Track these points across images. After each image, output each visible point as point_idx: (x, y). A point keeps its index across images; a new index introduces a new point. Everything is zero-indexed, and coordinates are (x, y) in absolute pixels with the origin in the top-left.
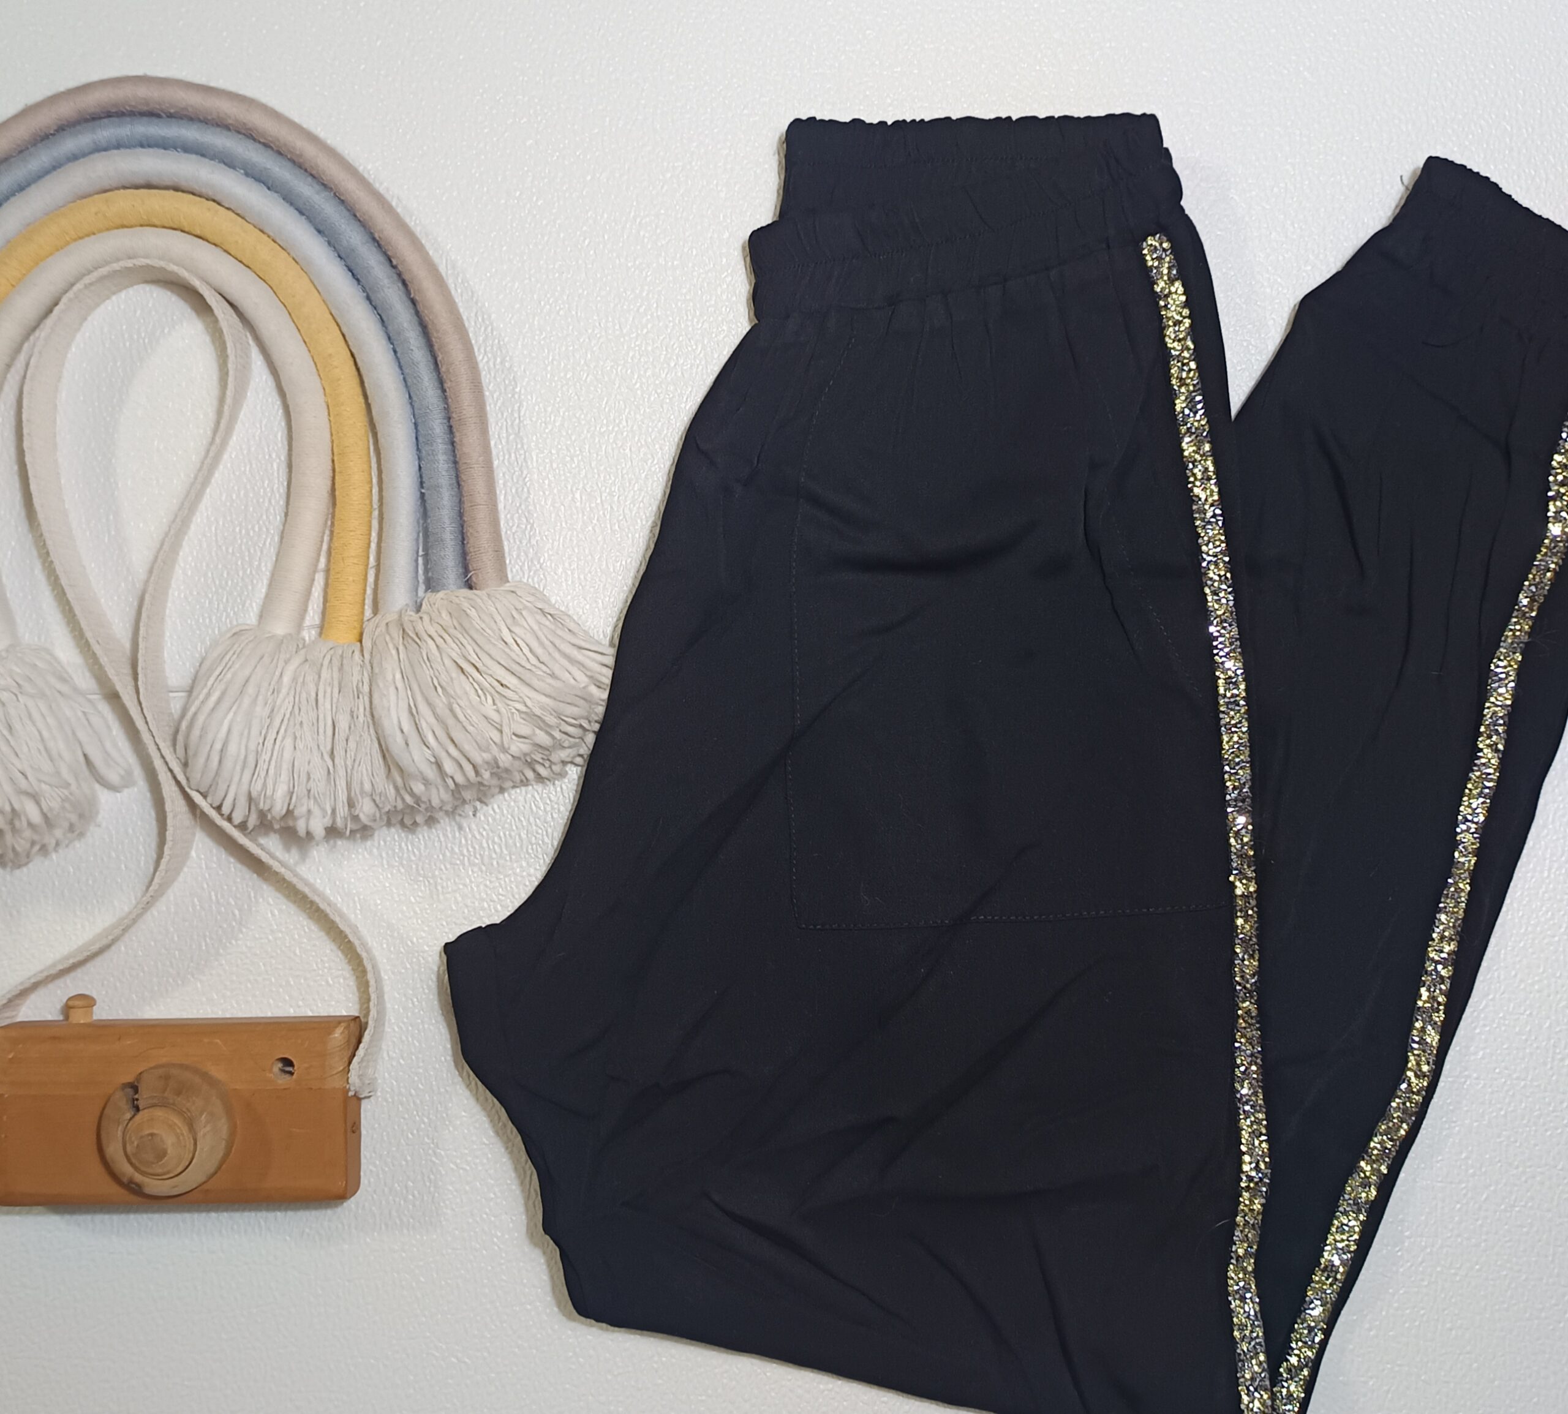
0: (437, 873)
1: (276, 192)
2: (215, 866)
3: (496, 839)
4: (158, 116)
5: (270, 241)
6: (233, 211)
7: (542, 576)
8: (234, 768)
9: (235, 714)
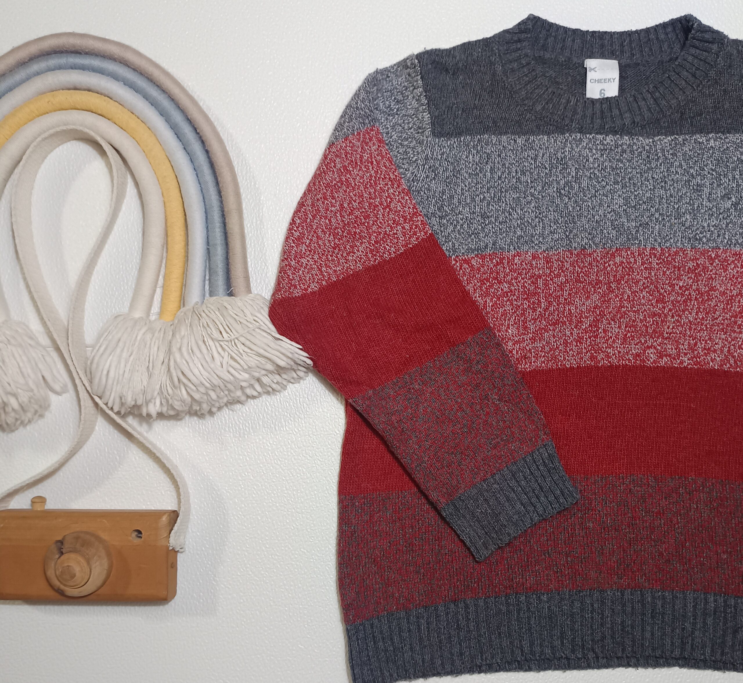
0: (217, 441)
1: (140, 94)
2: (107, 434)
3: (247, 425)
4: (80, 53)
5: (136, 117)
6: (117, 102)
8: (113, 384)
9: (113, 356)
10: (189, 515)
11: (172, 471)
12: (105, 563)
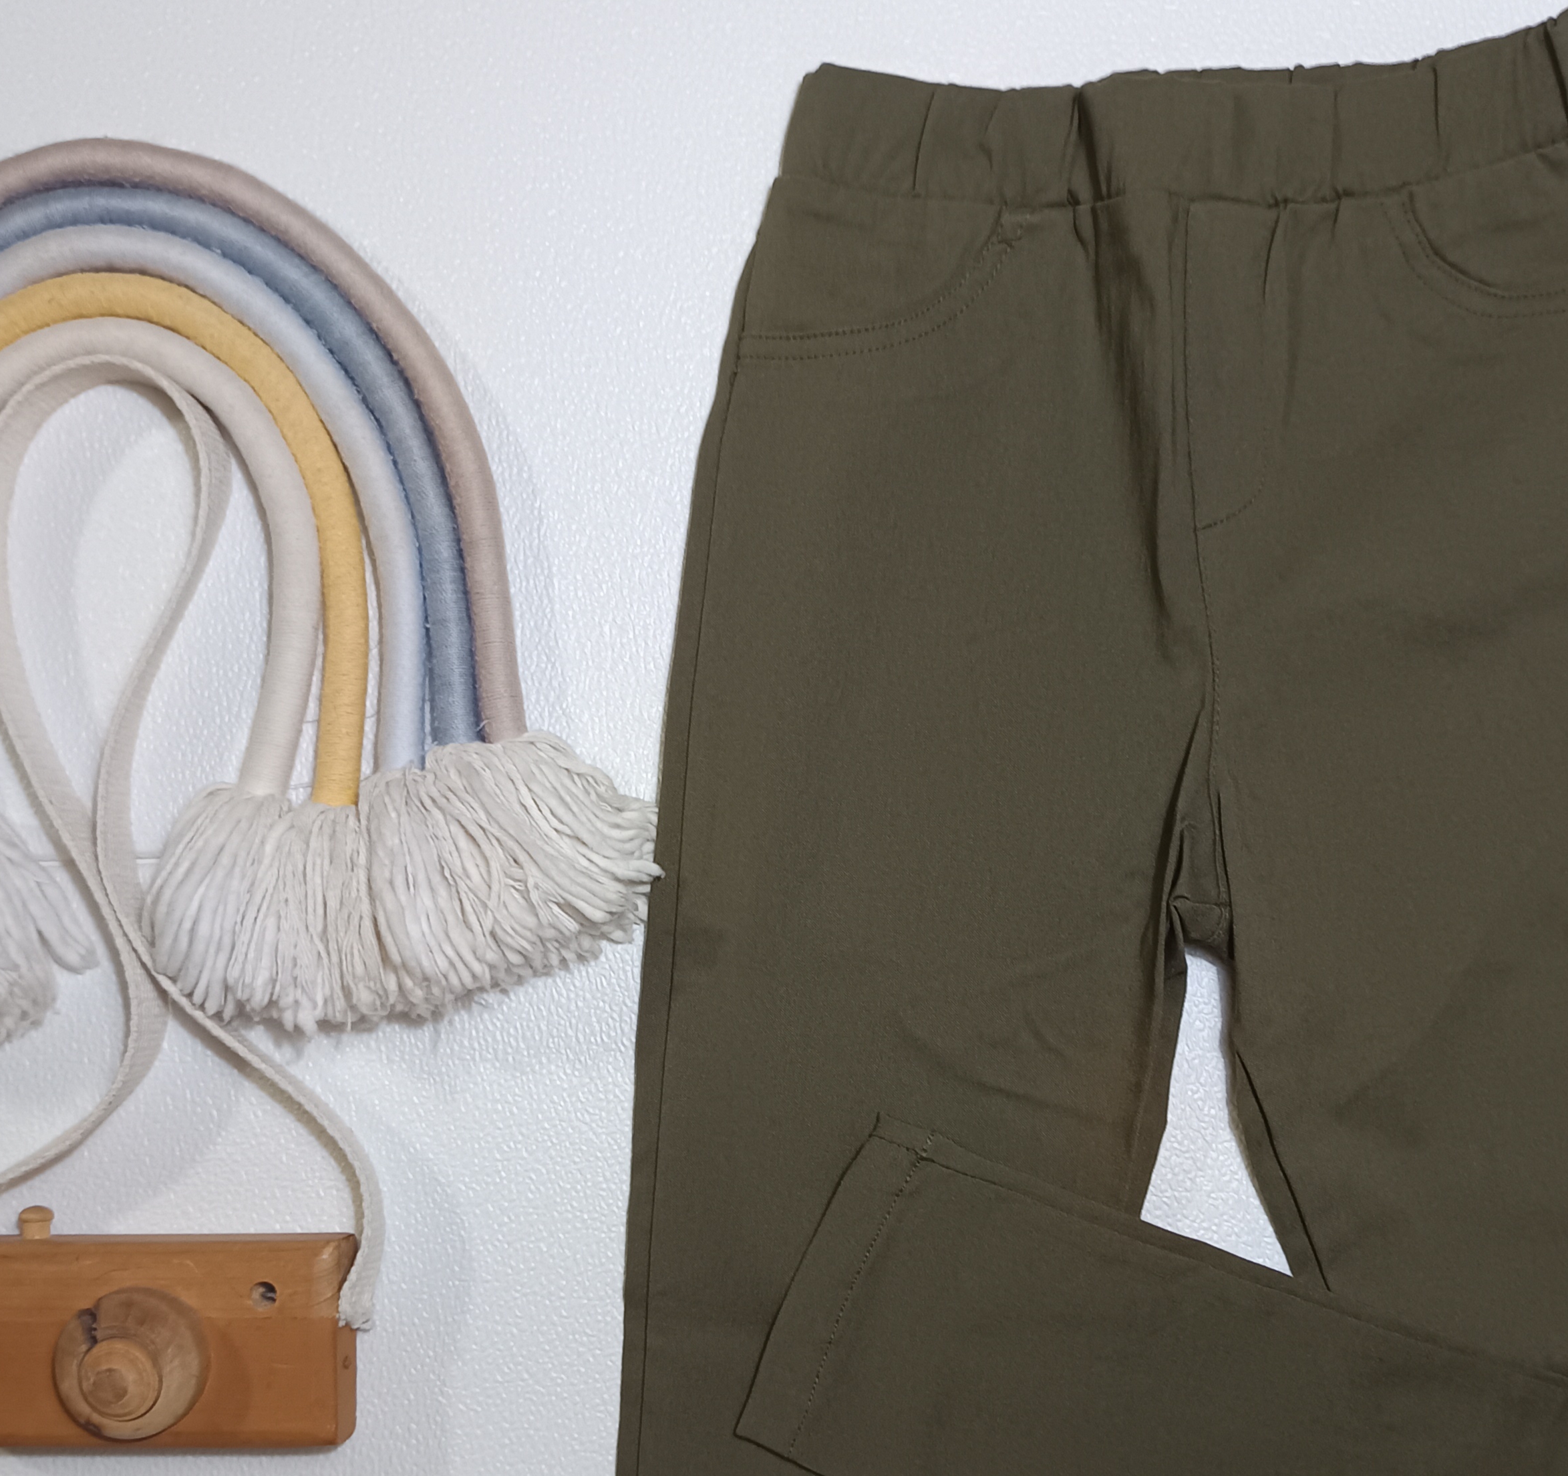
0: (444, 1070)
1: (258, 275)
2: (189, 1059)
3: (512, 1031)
4: (122, 186)
5: (250, 332)
6: (209, 300)
7: (565, 724)
8: (207, 951)
9: (208, 887)
10: (382, 1243)
11: (341, 1144)
12: (194, 1362)
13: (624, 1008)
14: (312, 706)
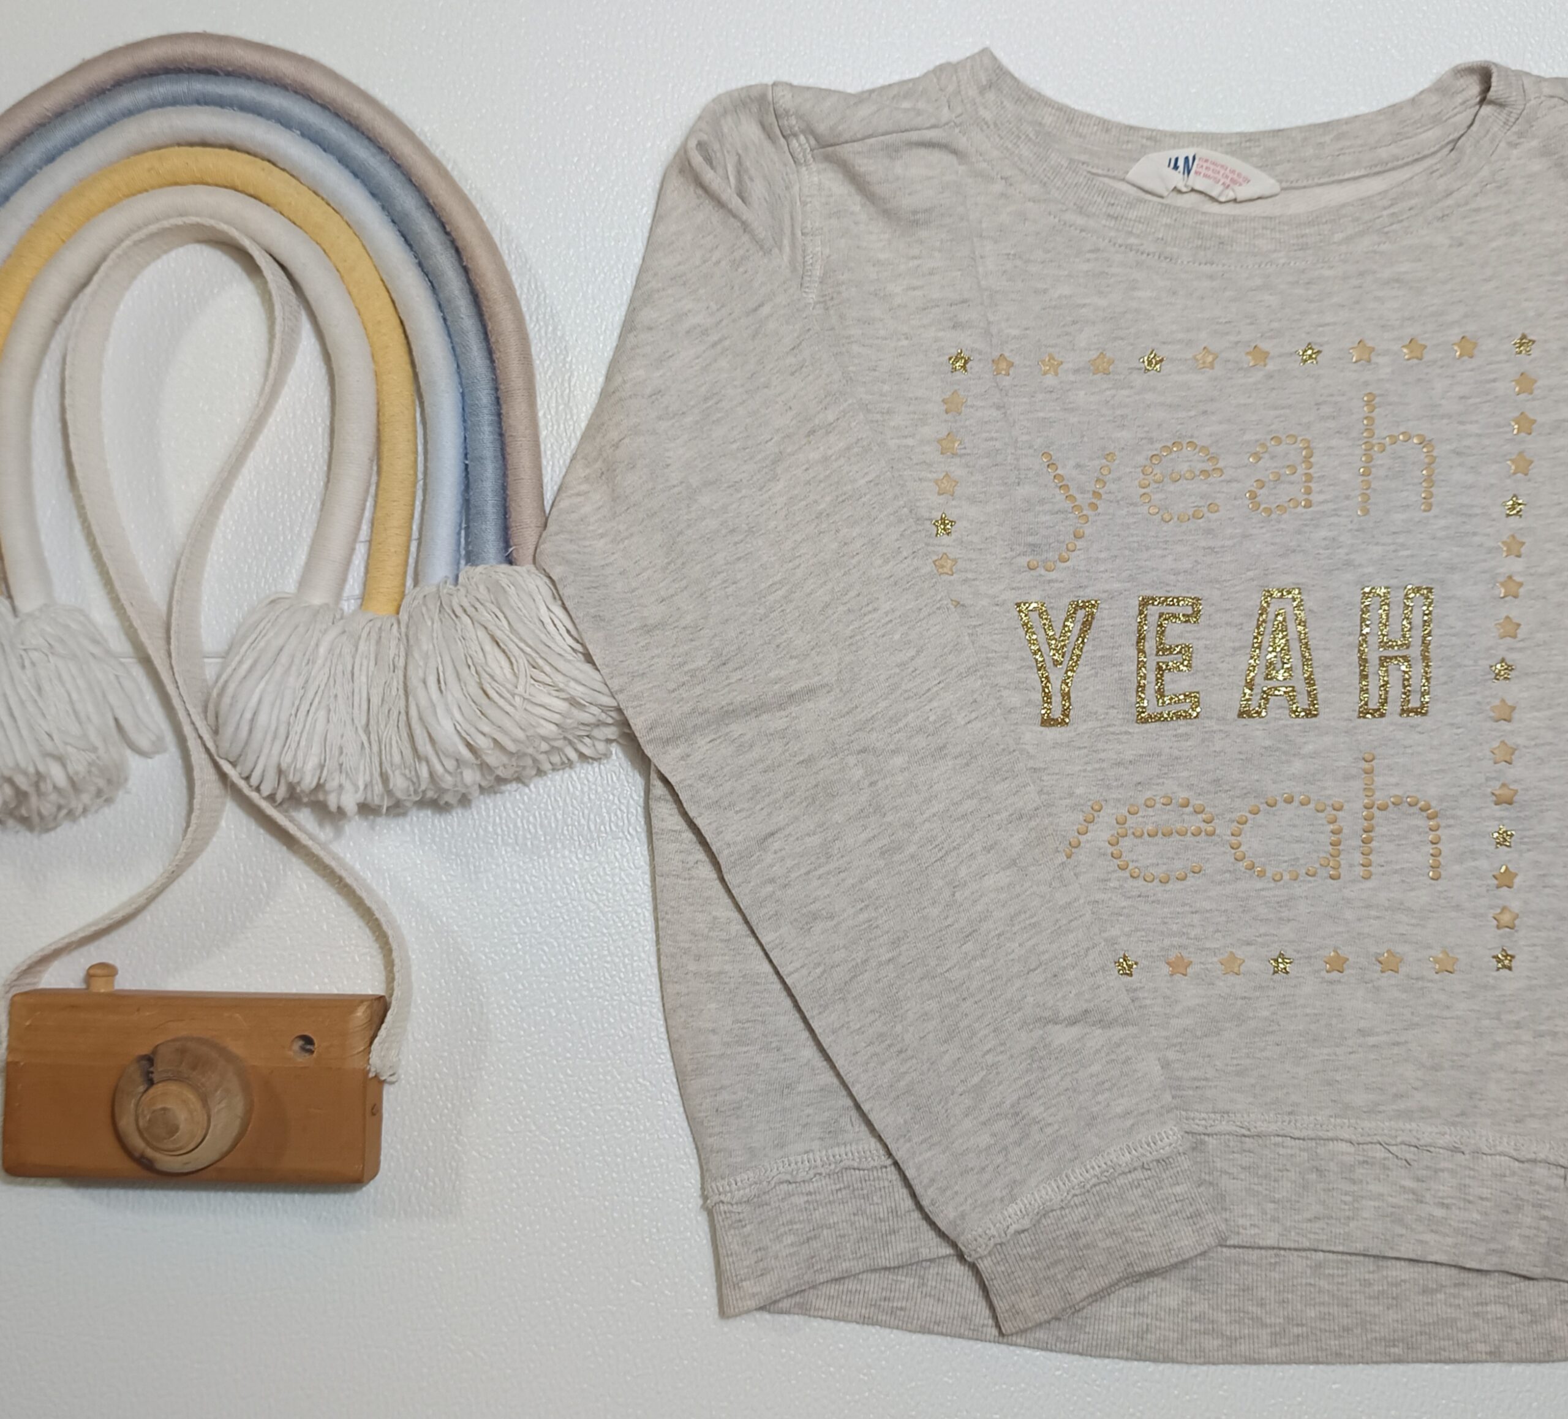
0: (470, 851)
1: (332, 153)
2: (244, 836)
3: (531, 819)
4: (216, 74)
5: (324, 203)
6: (288, 173)
8: (264, 740)
9: (267, 683)
10: (409, 1005)
11: (378, 915)
12: (239, 1104)
13: (631, 802)
14: (365, 527)
